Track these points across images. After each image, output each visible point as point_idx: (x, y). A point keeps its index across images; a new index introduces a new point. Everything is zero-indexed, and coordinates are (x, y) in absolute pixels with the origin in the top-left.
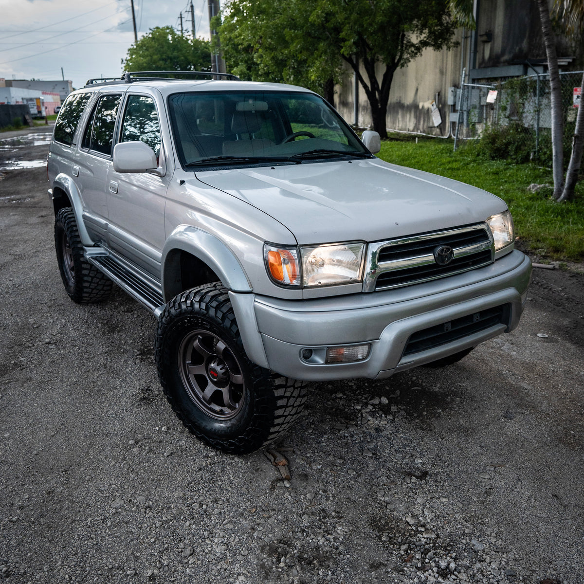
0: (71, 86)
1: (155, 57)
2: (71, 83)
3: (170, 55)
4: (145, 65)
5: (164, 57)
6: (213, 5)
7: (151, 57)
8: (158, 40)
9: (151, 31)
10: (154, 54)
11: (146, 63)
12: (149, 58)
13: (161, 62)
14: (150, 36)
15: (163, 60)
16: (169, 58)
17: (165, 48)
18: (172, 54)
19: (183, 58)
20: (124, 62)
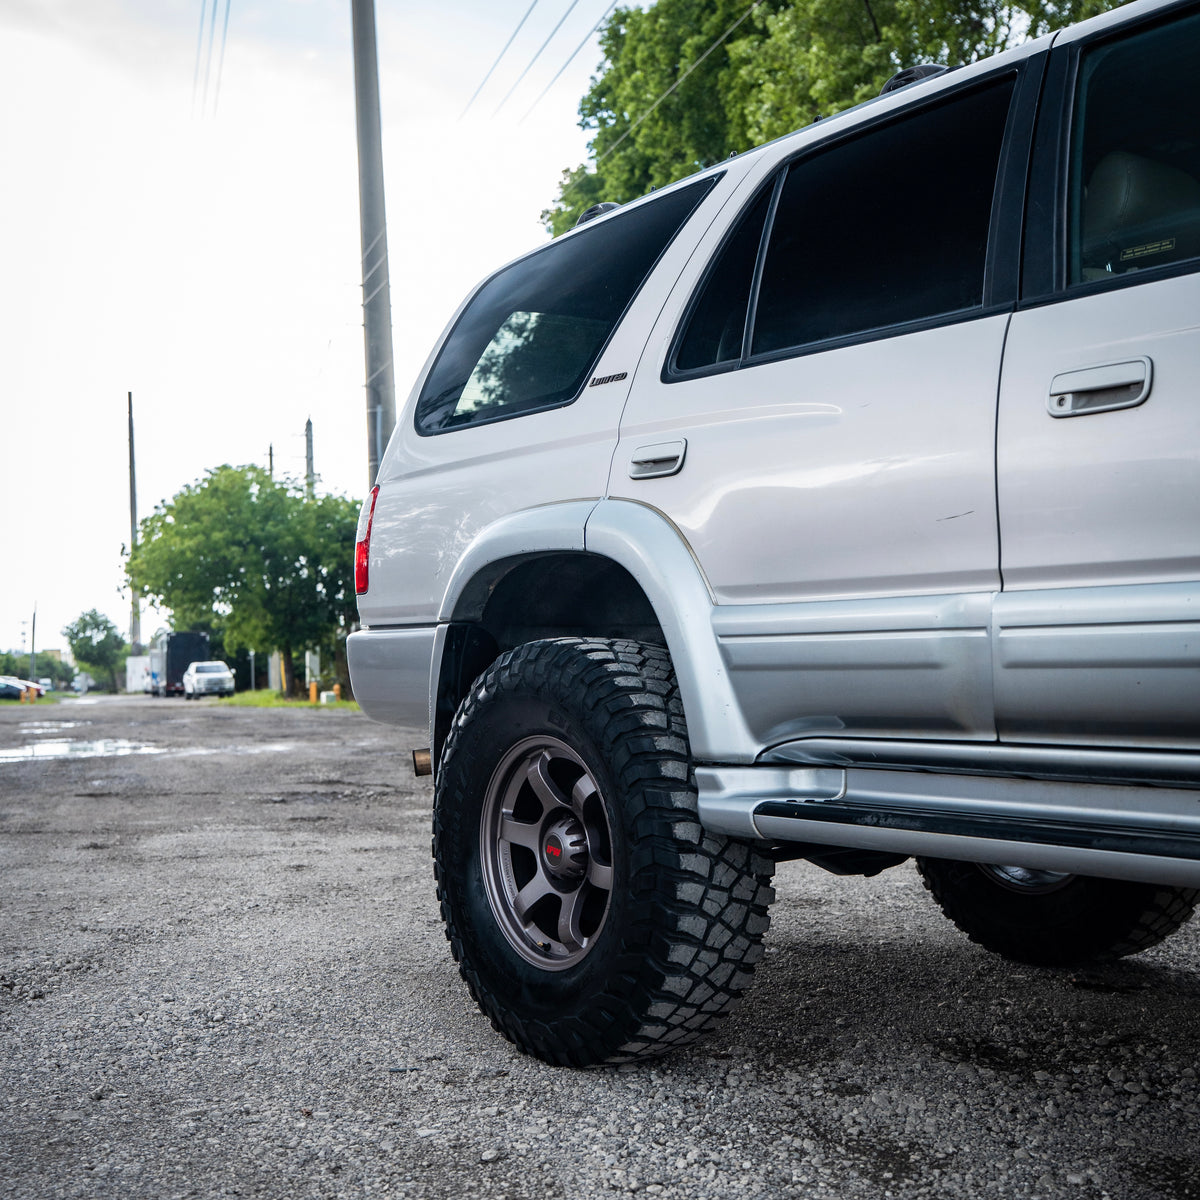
1: (217, 536)
3: (258, 533)
5: (240, 536)
6: (379, 410)
7: (207, 536)
8: (226, 494)
9: (208, 476)
10: (213, 529)
11: (192, 551)
12: (201, 538)
13: (234, 549)
14: (206, 485)
15: (239, 543)
17: (246, 515)
18: (263, 530)
19: (289, 539)
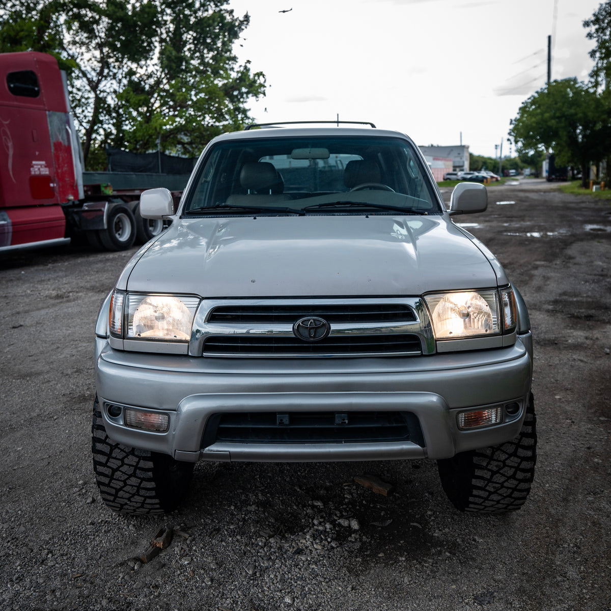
0: (468, 151)
2: (468, 147)
4: (534, 125)
14: (546, 91)
16: (563, 116)
20: (514, 122)
